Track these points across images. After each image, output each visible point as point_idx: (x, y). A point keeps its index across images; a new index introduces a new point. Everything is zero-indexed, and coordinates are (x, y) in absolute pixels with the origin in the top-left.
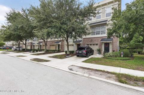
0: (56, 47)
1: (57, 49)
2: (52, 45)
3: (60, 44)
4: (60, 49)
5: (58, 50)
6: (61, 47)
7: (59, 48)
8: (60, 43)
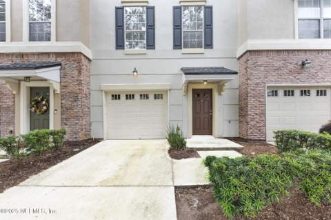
3: (56, 87)
7: (39, 116)
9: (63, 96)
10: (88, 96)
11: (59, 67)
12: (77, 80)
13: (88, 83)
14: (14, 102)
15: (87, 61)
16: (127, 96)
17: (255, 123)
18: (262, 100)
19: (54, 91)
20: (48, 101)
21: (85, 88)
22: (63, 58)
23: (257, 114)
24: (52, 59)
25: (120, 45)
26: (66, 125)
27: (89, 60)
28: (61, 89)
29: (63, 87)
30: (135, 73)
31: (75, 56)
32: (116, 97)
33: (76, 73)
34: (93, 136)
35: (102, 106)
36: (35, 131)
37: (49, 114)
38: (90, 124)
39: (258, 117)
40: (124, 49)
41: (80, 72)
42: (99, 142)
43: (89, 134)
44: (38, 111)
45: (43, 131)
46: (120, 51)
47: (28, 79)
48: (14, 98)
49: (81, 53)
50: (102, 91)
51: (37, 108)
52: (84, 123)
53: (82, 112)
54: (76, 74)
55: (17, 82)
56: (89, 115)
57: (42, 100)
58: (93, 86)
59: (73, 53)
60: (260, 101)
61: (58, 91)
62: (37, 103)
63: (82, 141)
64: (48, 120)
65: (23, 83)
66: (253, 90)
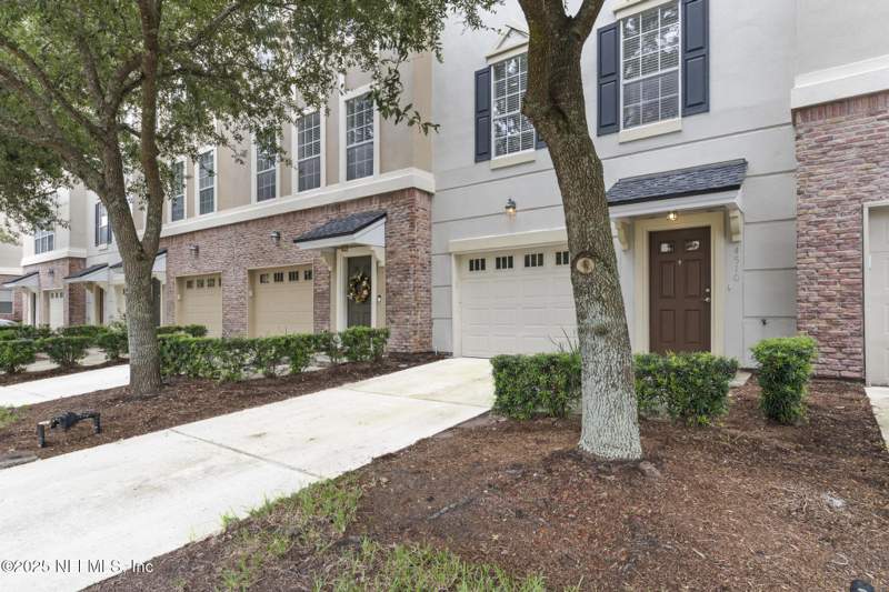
0: (322, 298)
1: (339, 324)
2: (279, 277)
3: (380, 256)
4: (377, 322)
5: (352, 340)
6: (392, 294)
7: (358, 306)
8: (373, 238)
9: (389, 270)
10: (426, 267)
11: (384, 220)
12: (408, 240)
13: (428, 242)
14: (329, 284)
15: (426, 197)
16: (498, 259)
17: (823, 324)
18: (850, 252)
19: (377, 263)
20: (369, 282)
21: (421, 253)
22: (389, 203)
23: (830, 299)
24: (375, 207)
25: (482, 154)
26: (392, 322)
27: (430, 195)
28: (387, 257)
29: (390, 254)
30: (511, 210)
31: (405, 195)
32: (477, 265)
33: (406, 226)
34: (436, 348)
35: (451, 286)
36: (352, 329)
37: (370, 304)
38: (431, 324)
39: (835, 306)
40: (489, 159)
41: (412, 225)
42: (443, 358)
43: (429, 343)
44: (357, 298)
45: (360, 328)
46: (484, 165)
47: (345, 248)
48: (329, 277)
49: (414, 188)
50: (450, 254)
51: (357, 292)
52: (419, 320)
53: (416, 300)
54: (407, 228)
55: (333, 250)
56: (429, 304)
57: (362, 279)
58: (436, 247)
59: (403, 191)
60: (842, 258)
61: (383, 264)
62: (357, 284)
63: (415, 354)
64: (369, 313)
65: (339, 251)
66: (817, 224)
